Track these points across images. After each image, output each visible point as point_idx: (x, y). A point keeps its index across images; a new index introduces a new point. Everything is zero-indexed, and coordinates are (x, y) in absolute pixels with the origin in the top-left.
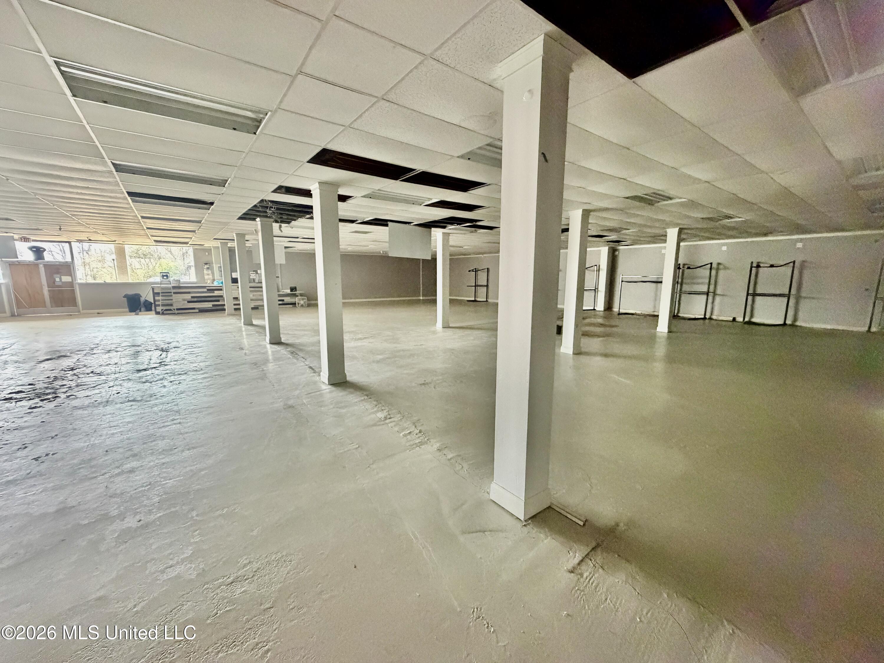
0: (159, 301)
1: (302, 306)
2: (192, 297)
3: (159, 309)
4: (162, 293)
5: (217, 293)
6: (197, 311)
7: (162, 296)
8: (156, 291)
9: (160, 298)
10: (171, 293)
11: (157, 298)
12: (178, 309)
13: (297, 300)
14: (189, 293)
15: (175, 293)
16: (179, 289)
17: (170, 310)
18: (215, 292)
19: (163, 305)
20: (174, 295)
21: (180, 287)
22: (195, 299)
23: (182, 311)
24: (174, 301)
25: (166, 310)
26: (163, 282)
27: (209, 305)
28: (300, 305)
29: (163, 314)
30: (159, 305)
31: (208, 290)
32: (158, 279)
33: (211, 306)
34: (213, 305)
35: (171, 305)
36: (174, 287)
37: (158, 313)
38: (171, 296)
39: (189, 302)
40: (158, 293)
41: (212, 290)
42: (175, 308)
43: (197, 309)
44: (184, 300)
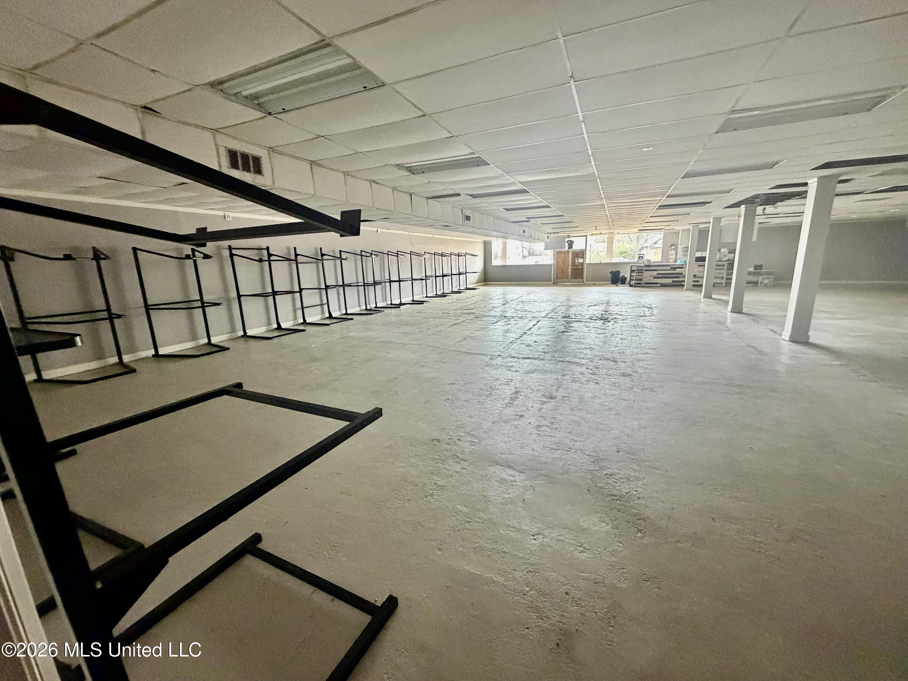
0: (633, 276)
1: (766, 285)
2: (658, 274)
3: (632, 283)
4: (637, 270)
5: (678, 271)
6: (659, 285)
7: (636, 272)
8: (632, 269)
9: (635, 274)
10: (643, 270)
11: (632, 274)
12: (646, 283)
13: (760, 279)
14: (656, 270)
15: (646, 270)
16: (649, 267)
17: (640, 284)
18: (677, 270)
19: (636, 280)
20: (645, 272)
21: (649, 266)
22: (659, 276)
23: (649, 285)
24: (644, 276)
25: (637, 284)
26: (639, 262)
27: (669, 281)
28: (763, 285)
29: (635, 286)
30: (633, 280)
31: (671, 268)
32: (636, 260)
33: (671, 282)
34: (673, 281)
35: (641, 280)
36: (646, 266)
37: (631, 286)
38: (643, 272)
39: (654, 278)
40: (634, 271)
41: (675, 268)
42: (644, 282)
43: (660, 283)
44: (651, 276)
